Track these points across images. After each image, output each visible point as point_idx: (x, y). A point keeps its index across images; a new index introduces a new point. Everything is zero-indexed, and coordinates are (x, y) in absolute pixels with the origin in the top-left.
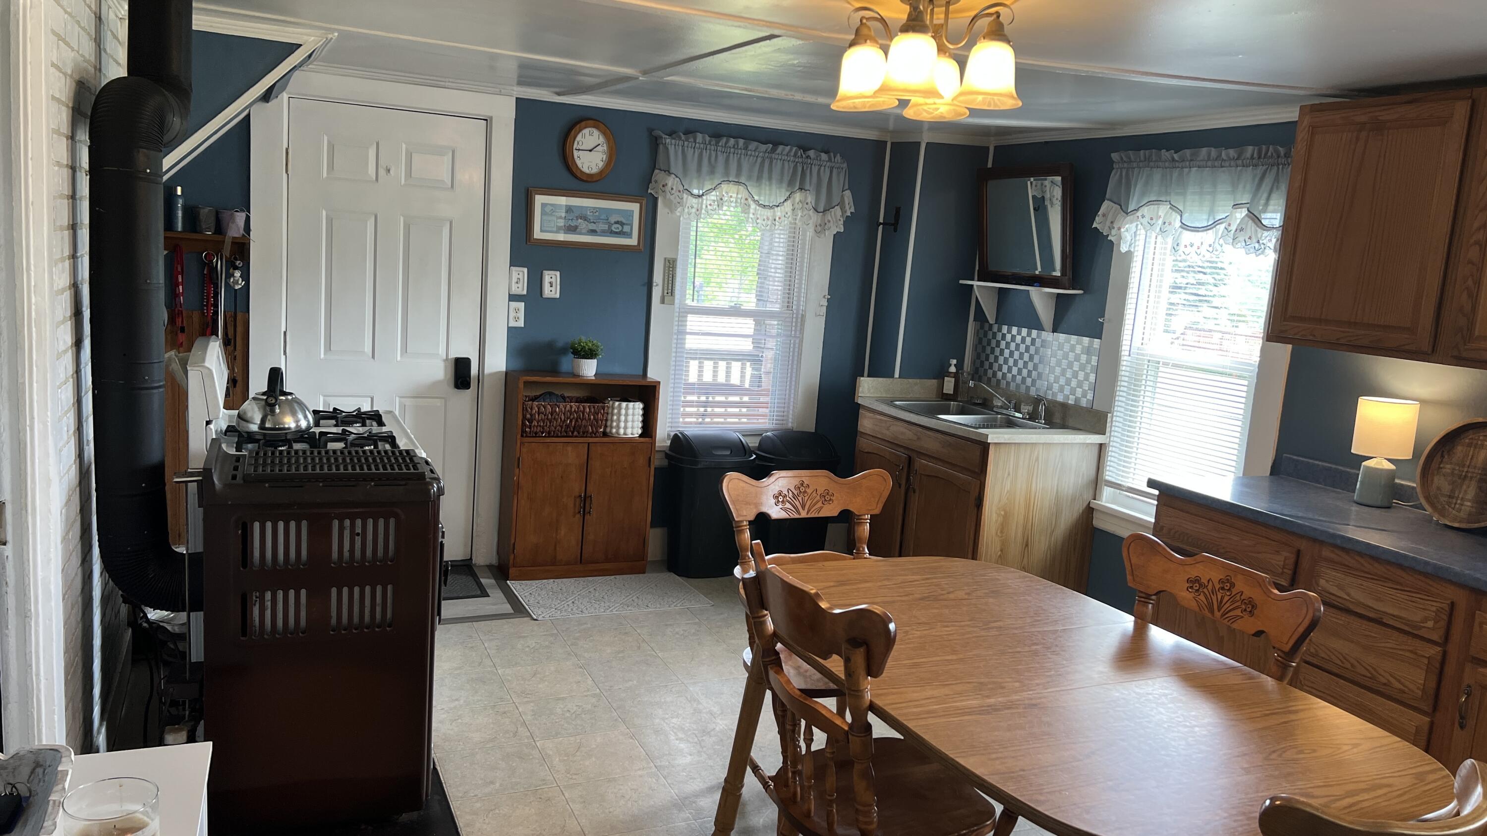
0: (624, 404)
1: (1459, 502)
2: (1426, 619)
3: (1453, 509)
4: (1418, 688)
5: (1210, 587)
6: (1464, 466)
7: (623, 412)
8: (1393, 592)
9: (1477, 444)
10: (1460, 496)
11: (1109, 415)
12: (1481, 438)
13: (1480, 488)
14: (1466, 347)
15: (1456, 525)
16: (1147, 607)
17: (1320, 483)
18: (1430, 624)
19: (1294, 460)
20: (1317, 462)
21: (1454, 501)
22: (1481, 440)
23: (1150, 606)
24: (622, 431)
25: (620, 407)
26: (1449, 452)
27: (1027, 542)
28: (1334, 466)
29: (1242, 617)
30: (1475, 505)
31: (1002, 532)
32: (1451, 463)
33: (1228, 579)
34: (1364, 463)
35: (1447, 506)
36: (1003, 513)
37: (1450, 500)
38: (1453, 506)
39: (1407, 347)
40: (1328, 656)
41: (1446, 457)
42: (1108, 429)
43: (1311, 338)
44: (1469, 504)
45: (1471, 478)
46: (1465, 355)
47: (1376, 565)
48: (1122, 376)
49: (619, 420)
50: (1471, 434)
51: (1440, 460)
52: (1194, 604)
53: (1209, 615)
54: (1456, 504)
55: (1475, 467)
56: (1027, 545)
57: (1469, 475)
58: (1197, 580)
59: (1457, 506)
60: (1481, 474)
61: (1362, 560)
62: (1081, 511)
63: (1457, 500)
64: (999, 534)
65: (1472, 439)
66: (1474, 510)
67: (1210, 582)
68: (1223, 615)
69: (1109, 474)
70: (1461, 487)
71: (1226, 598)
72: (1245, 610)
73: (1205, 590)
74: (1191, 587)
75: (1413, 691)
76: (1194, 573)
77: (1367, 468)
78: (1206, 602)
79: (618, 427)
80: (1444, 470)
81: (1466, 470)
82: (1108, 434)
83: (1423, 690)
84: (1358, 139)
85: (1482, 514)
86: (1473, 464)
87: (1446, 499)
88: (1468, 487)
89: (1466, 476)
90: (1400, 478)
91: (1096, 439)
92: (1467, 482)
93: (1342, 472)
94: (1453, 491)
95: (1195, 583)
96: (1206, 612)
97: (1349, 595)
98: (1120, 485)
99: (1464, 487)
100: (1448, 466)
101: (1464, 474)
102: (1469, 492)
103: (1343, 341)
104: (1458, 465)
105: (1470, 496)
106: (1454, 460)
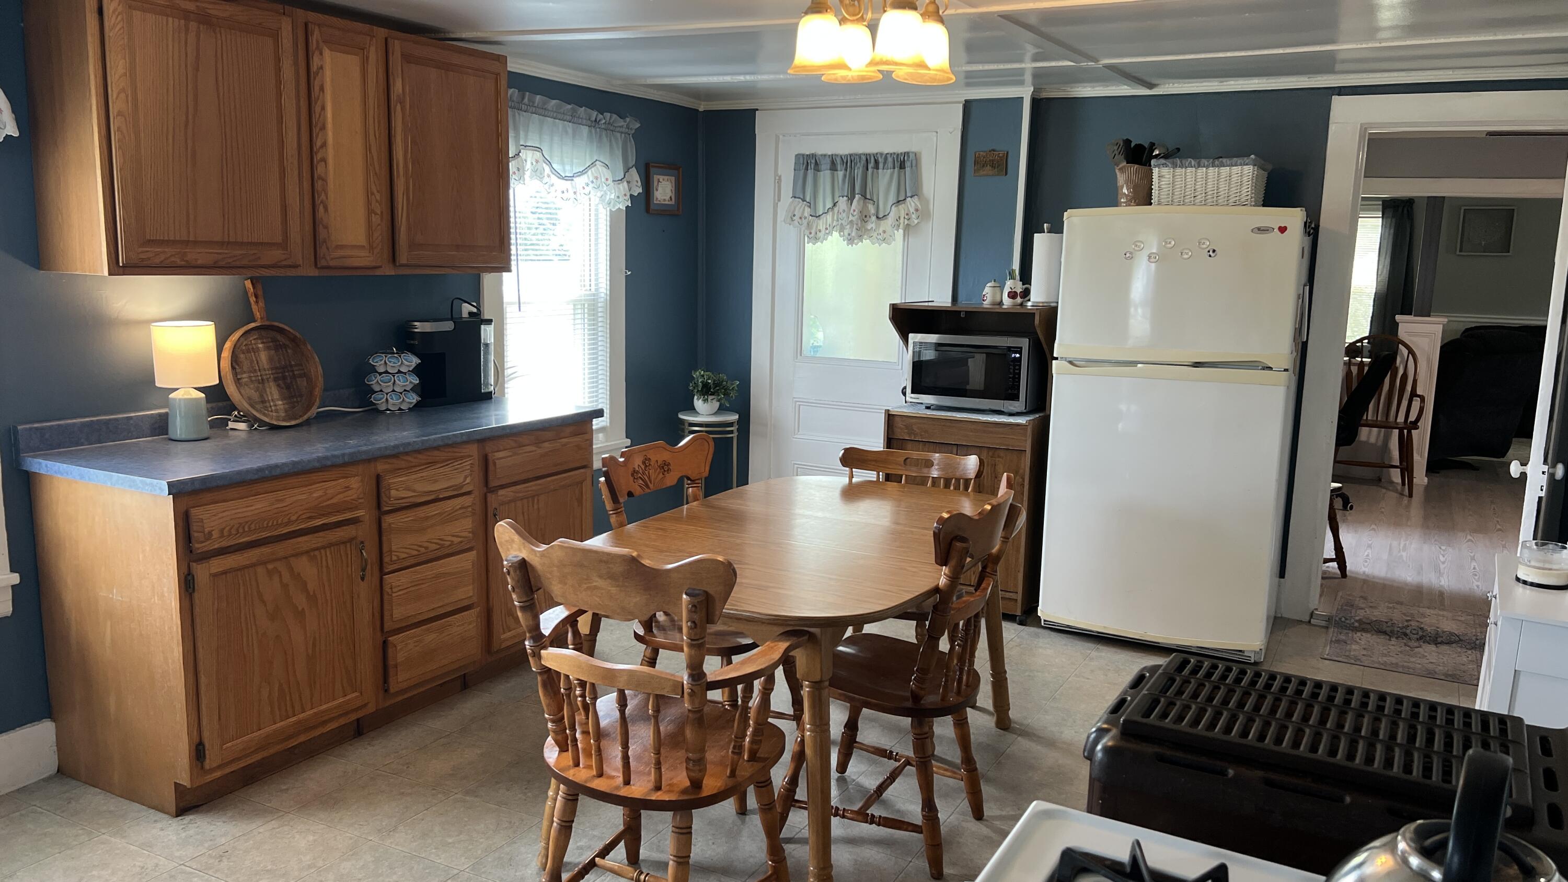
1: (272, 404)
2: (466, 477)
3: (272, 411)
4: (470, 532)
6: (255, 371)
10: (270, 398)
13: (278, 386)
21: (268, 404)
22: (255, 344)
30: (285, 402)
32: (245, 372)
33: (647, 458)
34: (172, 396)
37: (265, 405)
38: (270, 409)
39: (284, 263)
44: (280, 403)
45: (268, 379)
46: (332, 263)
54: (271, 406)
55: (265, 370)
57: (265, 377)
59: (273, 408)
60: (272, 374)
63: (269, 402)
66: (287, 406)
70: (266, 391)
71: (651, 472)
72: (665, 471)
75: (466, 537)
80: (244, 380)
81: (259, 374)
83: (472, 532)
85: (294, 407)
86: (260, 368)
87: (261, 405)
88: (270, 388)
89: (262, 379)
92: (266, 385)
94: (262, 396)
97: (414, 491)
100: (244, 376)
102: (273, 392)
103: (222, 263)
104: (251, 372)
105: (276, 395)
106: (245, 369)
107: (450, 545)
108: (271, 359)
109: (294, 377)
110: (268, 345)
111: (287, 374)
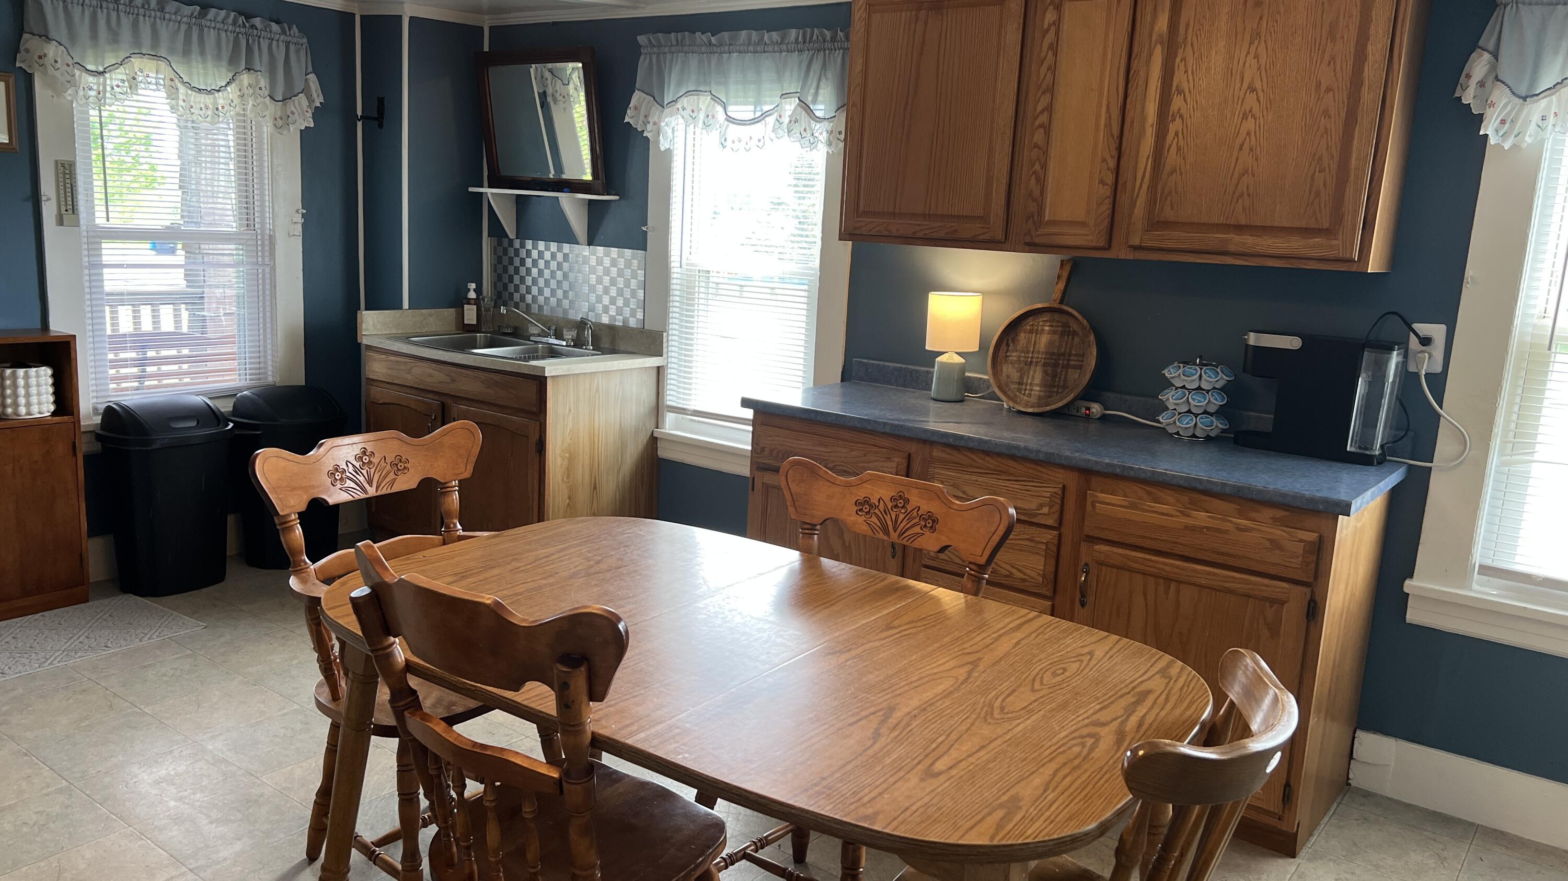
0: (21, 372)
1: (1028, 387)
2: (1041, 506)
3: (1024, 395)
4: (1039, 574)
5: (881, 507)
6: (1028, 352)
7: (21, 382)
8: (1007, 483)
9: (1037, 330)
10: (1029, 382)
11: (665, 334)
12: (1041, 323)
13: (1045, 372)
14: (1038, 233)
15: (1030, 410)
16: (813, 538)
17: (892, 385)
18: (1045, 510)
19: (864, 363)
20: (887, 364)
21: (1024, 387)
22: (1041, 326)
23: (816, 536)
24: (23, 410)
25: (14, 377)
26: (1013, 341)
27: (595, 484)
28: (904, 366)
29: (923, 534)
30: (1042, 389)
31: (568, 477)
32: (1016, 351)
33: (900, 496)
34: (938, 359)
35: (1018, 394)
36: (567, 455)
37: (1020, 387)
38: (1023, 392)
39: (981, 237)
40: (949, 557)
41: (1011, 345)
42: (665, 350)
43: (886, 233)
44: (1038, 388)
45: (1037, 362)
46: (1037, 240)
47: (988, 458)
48: (673, 290)
49: (15, 395)
50: (1030, 321)
51: (1006, 348)
52: (865, 528)
53: (885, 538)
54: (1025, 390)
55: (1038, 353)
56: (595, 488)
57: (1035, 360)
58: (866, 501)
59: (1027, 392)
60: (1045, 358)
61: (974, 457)
62: (645, 441)
63: (1026, 385)
64: (565, 480)
65: (1032, 325)
66: (1042, 394)
67: (881, 501)
68: (900, 535)
69: (671, 399)
70: (1028, 373)
71: (901, 516)
72: (925, 526)
73: (877, 511)
74: (861, 510)
75: (1034, 578)
76: (861, 494)
77: (942, 363)
78: (879, 524)
79: (16, 405)
80: (1011, 358)
81: (1030, 355)
82: (665, 355)
83: (1044, 576)
84: (917, 19)
85: (1050, 397)
86: (1036, 350)
87: (1016, 386)
88: (1035, 372)
89: (1031, 362)
90: (970, 371)
91: (653, 362)
92: (1032, 368)
93: (912, 371)
94: (1021, 377)
95: (865, 506)
96: (881, 536)
97: (964, 493)
98: (684, 409)
99: (1031, 373)
100: (1014, 354)
101: (1029, 360)
102: (1036, 377)
103: (920, 235)
104: (1023, 352)
105: (1037, 380)
106: (1019, 347)
107: (1006, 576)
108: (1051, 343)
109: (1067, 367)
110: (1056, 329)
111: (1061, 362)
